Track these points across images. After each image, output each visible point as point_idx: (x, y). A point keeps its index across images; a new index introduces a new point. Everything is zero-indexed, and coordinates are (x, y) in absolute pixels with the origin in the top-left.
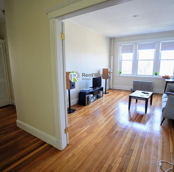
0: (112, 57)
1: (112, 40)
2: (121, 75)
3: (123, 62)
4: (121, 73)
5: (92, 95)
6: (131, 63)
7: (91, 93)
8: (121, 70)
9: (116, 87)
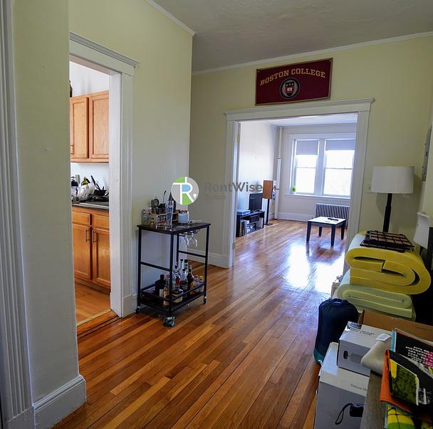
0: (279, 161)
1: (281, 130)
2: (295, 194)
3: (298, 170)
4: (294, 190)
5: (248, 222)
6: (313, 173)
7: (247, 218)
8: (295, 184)
9: (284, 215)
